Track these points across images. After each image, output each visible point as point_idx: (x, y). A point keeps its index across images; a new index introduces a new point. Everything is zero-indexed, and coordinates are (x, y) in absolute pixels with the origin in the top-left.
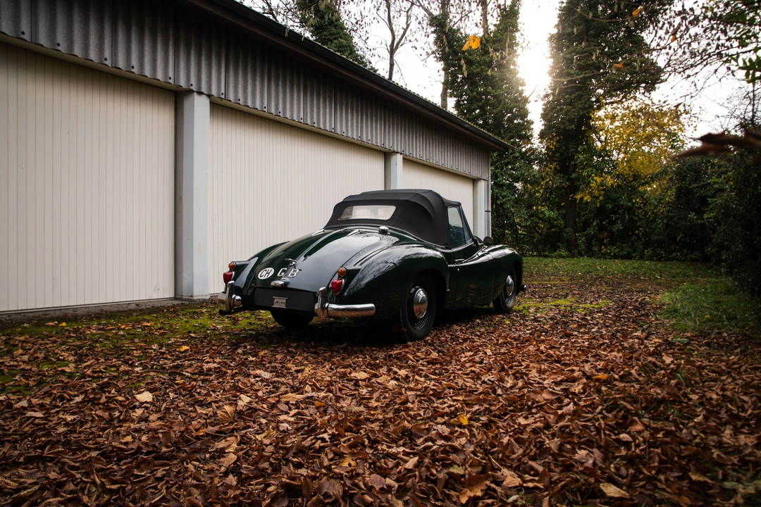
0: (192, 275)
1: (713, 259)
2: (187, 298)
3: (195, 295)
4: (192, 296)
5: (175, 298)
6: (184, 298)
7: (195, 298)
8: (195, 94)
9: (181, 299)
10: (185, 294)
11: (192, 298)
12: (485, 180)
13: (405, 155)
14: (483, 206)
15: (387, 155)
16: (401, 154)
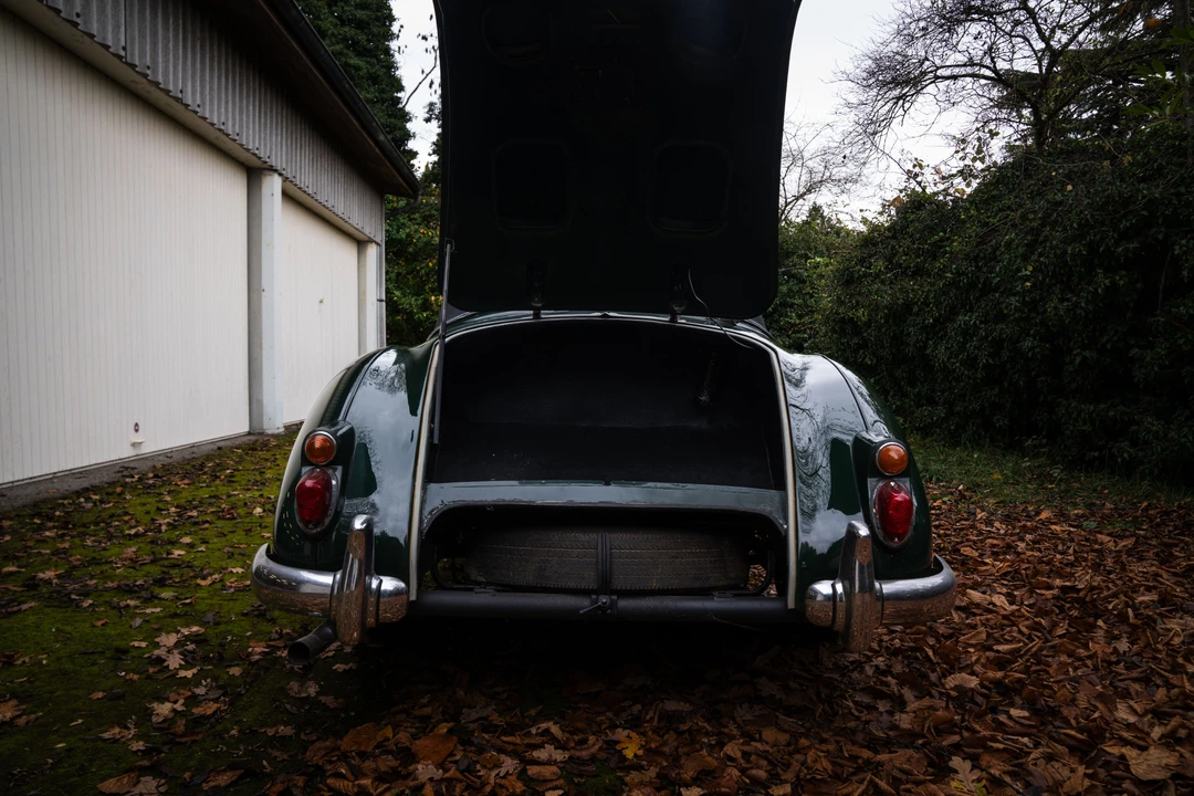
12: (377, 244)
13: (285, 179)
14: (374, 290)
15: (253, 172)
16: (280, 175)
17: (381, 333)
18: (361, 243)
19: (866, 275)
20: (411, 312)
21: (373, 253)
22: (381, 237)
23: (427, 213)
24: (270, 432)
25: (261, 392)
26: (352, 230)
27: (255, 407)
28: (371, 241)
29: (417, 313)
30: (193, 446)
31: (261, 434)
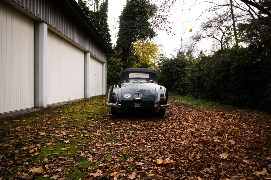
0: (43, 97)
1: (174, 90)
2: (41, 107)
3: (44, 105)
4: (43, 106)
5: (35, 108)
6: (40, 107)
7: (44, 107)
8: (44, 23)
9: (38, 108)
10: (40, 105)
11: (43, 107)
12: (106, 63)
13: (91, 53)
14: (105, 72)
15: (85, 53)
16: (90, 53)
17: (106, 80)
18: (102, 63)
19: (195, 70)
20: (111, 76)
21: (105, 65)
22: (106, 62)
23: (115, 56)
24: (88, 98)
25: (86, 91)
26: (101, 61)
27: (85, 93)
28: (104, 63)
29: (113, 76)
30: (77, 100)
31: (86, 98)
